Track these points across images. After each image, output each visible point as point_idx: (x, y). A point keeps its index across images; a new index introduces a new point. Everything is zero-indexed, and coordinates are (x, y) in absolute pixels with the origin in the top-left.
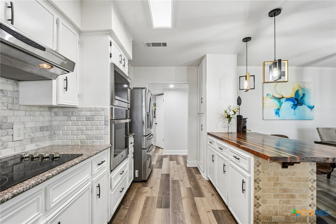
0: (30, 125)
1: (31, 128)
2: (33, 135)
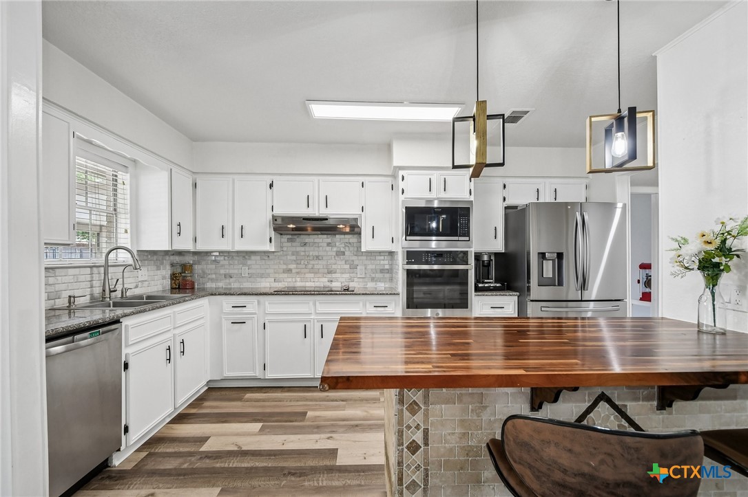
0: (370, 267)
1: (372, 270)
2: (373, 275)
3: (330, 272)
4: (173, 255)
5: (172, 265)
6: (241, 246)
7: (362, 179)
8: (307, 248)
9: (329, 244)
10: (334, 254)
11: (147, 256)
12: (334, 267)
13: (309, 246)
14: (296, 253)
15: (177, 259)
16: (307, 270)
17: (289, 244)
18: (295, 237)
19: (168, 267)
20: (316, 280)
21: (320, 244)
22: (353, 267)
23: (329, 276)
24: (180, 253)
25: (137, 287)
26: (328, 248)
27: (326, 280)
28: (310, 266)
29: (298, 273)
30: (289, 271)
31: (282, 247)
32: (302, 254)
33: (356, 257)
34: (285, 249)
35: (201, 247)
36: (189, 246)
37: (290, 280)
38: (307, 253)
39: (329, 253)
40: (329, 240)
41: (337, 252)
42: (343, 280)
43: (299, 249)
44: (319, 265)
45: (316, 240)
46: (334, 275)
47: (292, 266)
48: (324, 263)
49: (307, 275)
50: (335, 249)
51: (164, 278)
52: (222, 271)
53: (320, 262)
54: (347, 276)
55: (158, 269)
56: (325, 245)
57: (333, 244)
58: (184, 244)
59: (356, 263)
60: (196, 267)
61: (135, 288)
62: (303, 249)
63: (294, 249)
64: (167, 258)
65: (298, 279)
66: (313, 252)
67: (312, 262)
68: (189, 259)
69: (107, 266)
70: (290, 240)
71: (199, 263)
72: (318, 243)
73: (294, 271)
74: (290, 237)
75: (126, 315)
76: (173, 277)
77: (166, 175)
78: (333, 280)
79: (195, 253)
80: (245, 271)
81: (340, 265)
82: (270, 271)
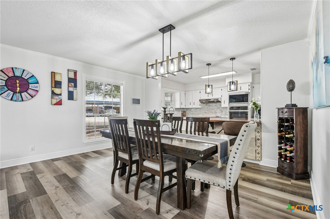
0: (226, 111)
4: (181, 109)
5: (182, 111)
6: (194, 107)
7: (221, 88)
8: (210, 107)
9: (215, 106)
11: (176, 109)
14: (207, 108)
15: (183, 110)
16: (209, 113)
19: (181, 112)
20: (212, 115)
22: (222, 112)
23: (215, 114)
24: (184, 109)
26: (215, 107)
34: (205, 107)
35: (186, 107)
36: (184, 107)
37: (206, 115)
40: (215, 105)
41: (217, 107)
43: (208, 107)
44: (213, 111)
45: (213, 105)
46: (217, 114)
47: (207, 111)
48: (214, 110)
49: (210, 114)
51: (180, 114)
52: (192, 113)
54: (220, 114)
55: (179, 112)
58: (183, 107)
59: (222, 110)
60: (186, 112)
62: (209, 107)
65: (208, 115)
66: (211, 108)
67: (211, 110)
68: (185, 110)
69: (170, 111)
70: (206, 105)
71: (187, 111)
73: (207, 113)
75: (172, 124)
76: (182, 114)
77: (179, 93)
79: (186, 109)
80: (196, 113)
81: (218, 111)
82: (201, 113)
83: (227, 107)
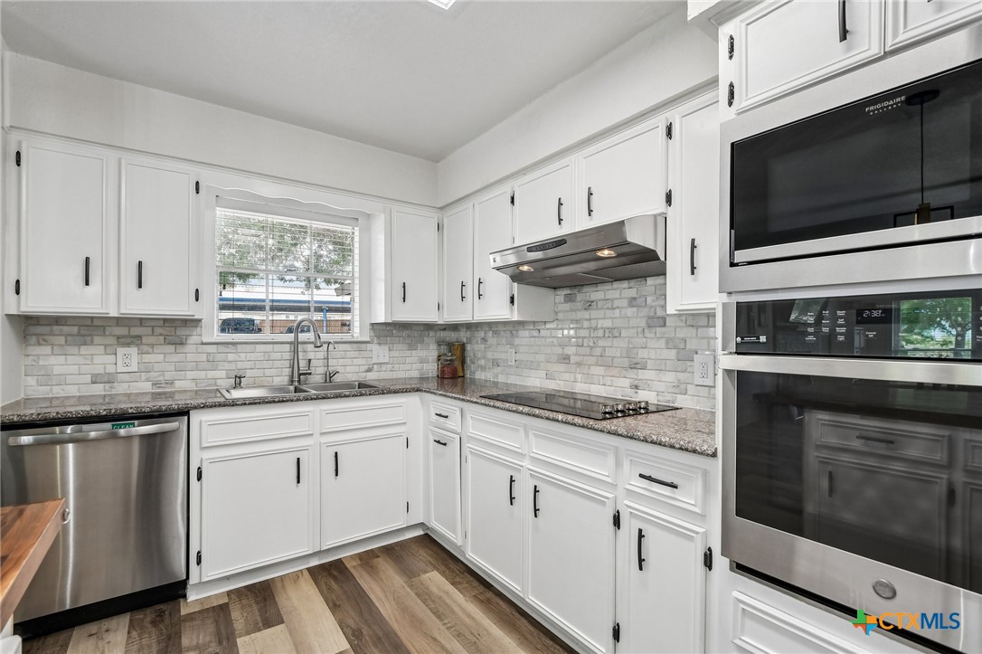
3: (635, 366)
4: (444, 329)
5: (439, 344)
8: (594, 314)
9: (631, 302)
10: (643, 324)
11: (391, 331)
12: (642, 354)
13: (597, 309)
14: (576, 324)
15: (448, 336)
16: (592, 360)
17: (567, 306)
18: (575, 291)
19: (433, 346)
20: (608, 380)
21: (616, 303)
23: (632, 374)
24: (455, 327)
25: (369, 370)
26: (630, 312)
27: (626, 383)
28: (598, 351)
29: (579, 364)
30: (565, 359)
31: (556, 313)
32: (586, 324)
33: (693, 331)
34: (561, 316)
37: (566, 376)
38: (594, 324)
39: (633, 322)
40: (633, 293)
41: (650, 318)
42: (661, 387)
43: (580, 315)
44: (615, 349)
45: (611, 294)
46: (643, 374)
47: (570, 350)
49: (594, 370)
50: (644, 312)
51: (424, 361)
52: (490, 355)
53: (616, 342)
54: (670, 377)
56: (625, 303)
57: (640, 301)
58: (422, 314)
59: (691, 345)
60: (469, 348)
61: (367, 371)
62: (586, 315)
63: (573, 316)
64: (432, 334)
65: (579, 377)
66: (602, 319)
67: (601, 343)
68: (463, 336)
70: (569, 298)
71: (475, 341)
72: (612, 300)
73: (573, 359)
74: (569, 292)
78: (640, 384)
80: (512, 357)
81: (655, 349)
82: (541, 358)
83: (710, 316)
